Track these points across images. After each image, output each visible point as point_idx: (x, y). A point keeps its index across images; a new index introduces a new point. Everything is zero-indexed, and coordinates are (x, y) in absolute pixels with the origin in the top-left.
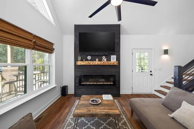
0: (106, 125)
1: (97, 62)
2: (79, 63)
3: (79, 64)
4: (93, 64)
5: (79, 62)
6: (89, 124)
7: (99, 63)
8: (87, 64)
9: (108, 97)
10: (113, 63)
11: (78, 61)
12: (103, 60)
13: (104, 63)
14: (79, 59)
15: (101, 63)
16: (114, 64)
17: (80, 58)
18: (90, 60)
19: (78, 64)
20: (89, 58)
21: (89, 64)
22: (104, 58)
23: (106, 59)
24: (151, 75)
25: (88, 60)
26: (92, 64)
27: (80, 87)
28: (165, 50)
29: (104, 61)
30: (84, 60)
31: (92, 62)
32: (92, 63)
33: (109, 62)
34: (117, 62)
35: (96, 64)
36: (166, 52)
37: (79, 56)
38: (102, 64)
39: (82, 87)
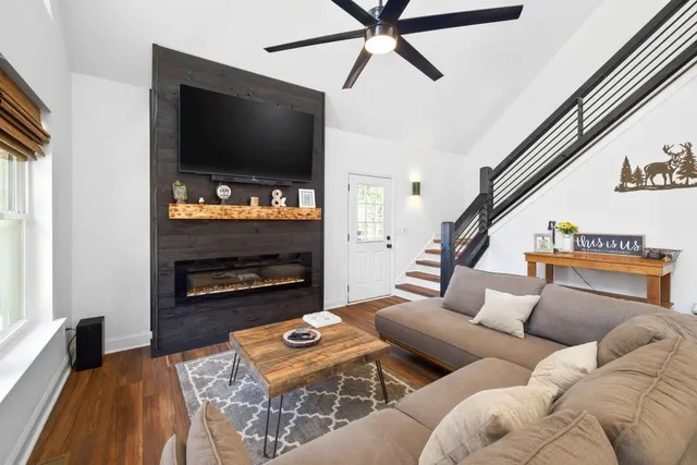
0: (344, 397)
1: (254, 210)
2: (181, 211)
3: (183, 216)
4: (243, 216)
5: (180, 207)
6: (295, 412)
7: (264, 213)
8: (215, 216)
9: (327, 319)
10: (308, 214)
11: (175, 202)
12: (273, 202)
13: (279, 213)
14: (176, 196)
15: (270, 211)
16: (309, 218)
17: (180, 191)
18: (228, 202)
19: (177, 217)
20: (223, 191)
21: (226, 217)
22: (277, 195)
23: (284, 199)
24: (389, 246)
25: (218, 201)
26: (236, 216)
27: (180, 310)
28: (414, 184)
29: (278, 206)
30: (201, 200)
31: (237, 208)
32: (236, 212)
33: (296, 211)
34: (319, 210)
35: (254, 216)
36: (416, 188)
37: (178, 183)
38: (272, 218)
39: (191, 308)
